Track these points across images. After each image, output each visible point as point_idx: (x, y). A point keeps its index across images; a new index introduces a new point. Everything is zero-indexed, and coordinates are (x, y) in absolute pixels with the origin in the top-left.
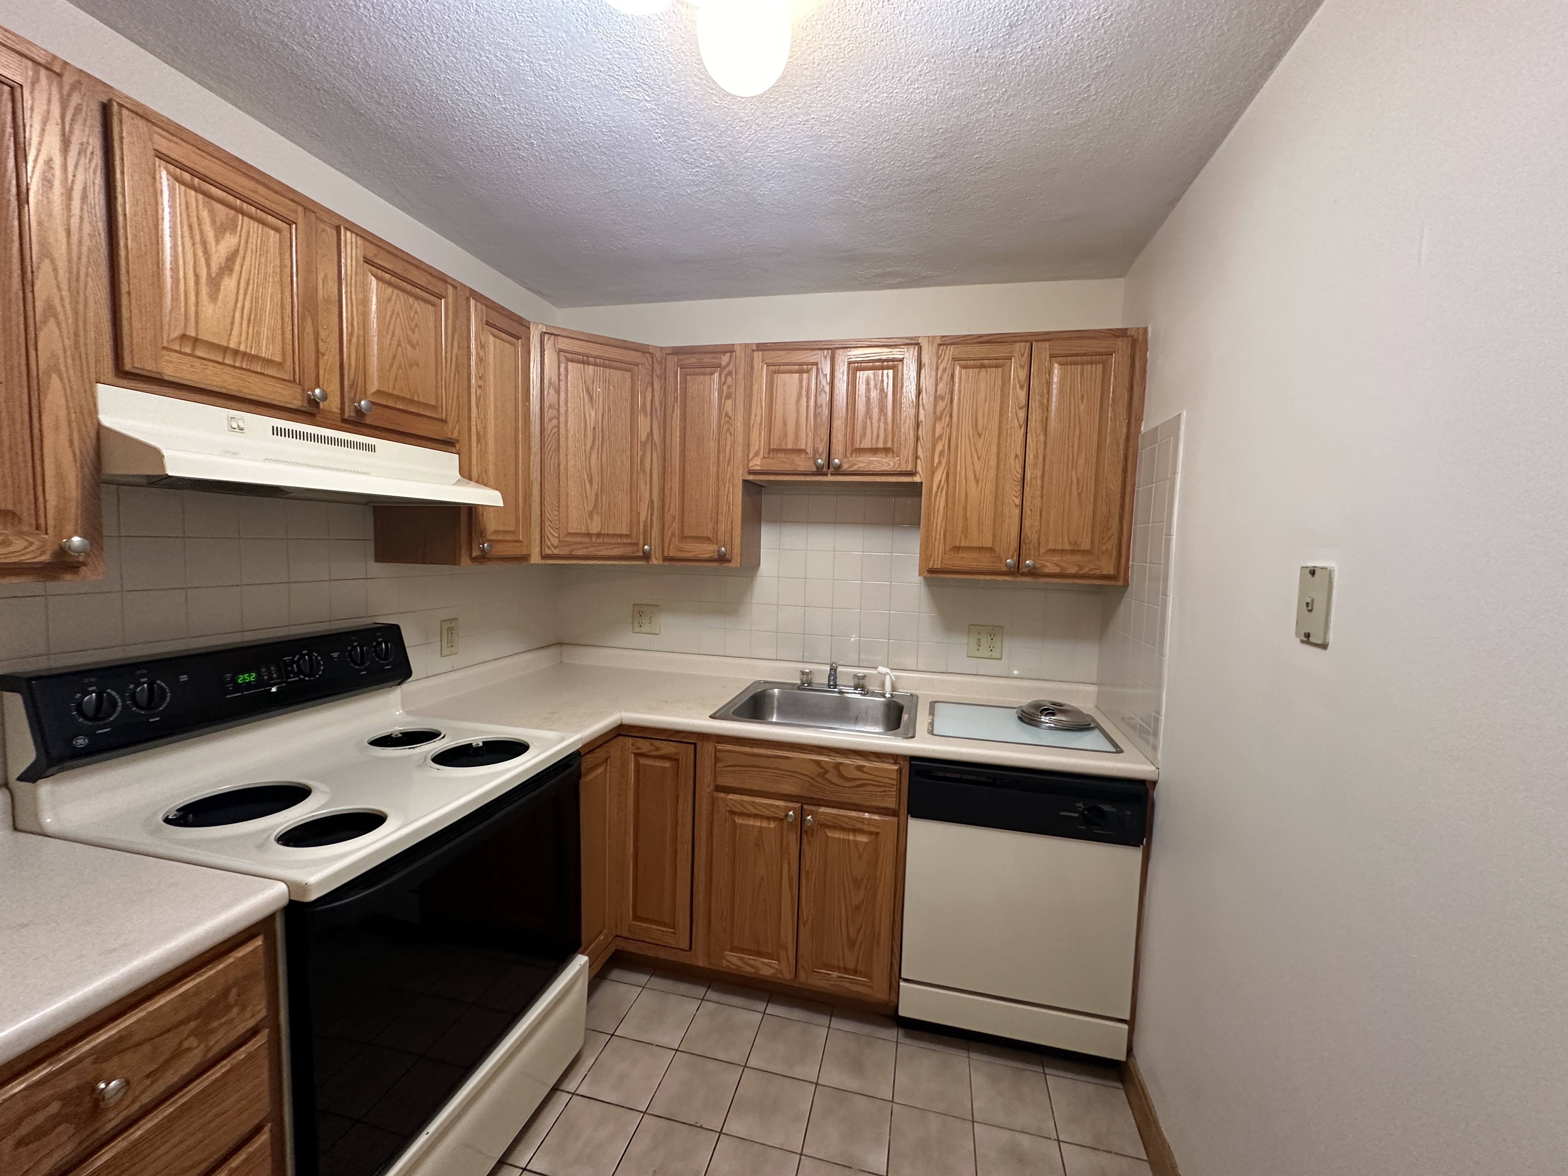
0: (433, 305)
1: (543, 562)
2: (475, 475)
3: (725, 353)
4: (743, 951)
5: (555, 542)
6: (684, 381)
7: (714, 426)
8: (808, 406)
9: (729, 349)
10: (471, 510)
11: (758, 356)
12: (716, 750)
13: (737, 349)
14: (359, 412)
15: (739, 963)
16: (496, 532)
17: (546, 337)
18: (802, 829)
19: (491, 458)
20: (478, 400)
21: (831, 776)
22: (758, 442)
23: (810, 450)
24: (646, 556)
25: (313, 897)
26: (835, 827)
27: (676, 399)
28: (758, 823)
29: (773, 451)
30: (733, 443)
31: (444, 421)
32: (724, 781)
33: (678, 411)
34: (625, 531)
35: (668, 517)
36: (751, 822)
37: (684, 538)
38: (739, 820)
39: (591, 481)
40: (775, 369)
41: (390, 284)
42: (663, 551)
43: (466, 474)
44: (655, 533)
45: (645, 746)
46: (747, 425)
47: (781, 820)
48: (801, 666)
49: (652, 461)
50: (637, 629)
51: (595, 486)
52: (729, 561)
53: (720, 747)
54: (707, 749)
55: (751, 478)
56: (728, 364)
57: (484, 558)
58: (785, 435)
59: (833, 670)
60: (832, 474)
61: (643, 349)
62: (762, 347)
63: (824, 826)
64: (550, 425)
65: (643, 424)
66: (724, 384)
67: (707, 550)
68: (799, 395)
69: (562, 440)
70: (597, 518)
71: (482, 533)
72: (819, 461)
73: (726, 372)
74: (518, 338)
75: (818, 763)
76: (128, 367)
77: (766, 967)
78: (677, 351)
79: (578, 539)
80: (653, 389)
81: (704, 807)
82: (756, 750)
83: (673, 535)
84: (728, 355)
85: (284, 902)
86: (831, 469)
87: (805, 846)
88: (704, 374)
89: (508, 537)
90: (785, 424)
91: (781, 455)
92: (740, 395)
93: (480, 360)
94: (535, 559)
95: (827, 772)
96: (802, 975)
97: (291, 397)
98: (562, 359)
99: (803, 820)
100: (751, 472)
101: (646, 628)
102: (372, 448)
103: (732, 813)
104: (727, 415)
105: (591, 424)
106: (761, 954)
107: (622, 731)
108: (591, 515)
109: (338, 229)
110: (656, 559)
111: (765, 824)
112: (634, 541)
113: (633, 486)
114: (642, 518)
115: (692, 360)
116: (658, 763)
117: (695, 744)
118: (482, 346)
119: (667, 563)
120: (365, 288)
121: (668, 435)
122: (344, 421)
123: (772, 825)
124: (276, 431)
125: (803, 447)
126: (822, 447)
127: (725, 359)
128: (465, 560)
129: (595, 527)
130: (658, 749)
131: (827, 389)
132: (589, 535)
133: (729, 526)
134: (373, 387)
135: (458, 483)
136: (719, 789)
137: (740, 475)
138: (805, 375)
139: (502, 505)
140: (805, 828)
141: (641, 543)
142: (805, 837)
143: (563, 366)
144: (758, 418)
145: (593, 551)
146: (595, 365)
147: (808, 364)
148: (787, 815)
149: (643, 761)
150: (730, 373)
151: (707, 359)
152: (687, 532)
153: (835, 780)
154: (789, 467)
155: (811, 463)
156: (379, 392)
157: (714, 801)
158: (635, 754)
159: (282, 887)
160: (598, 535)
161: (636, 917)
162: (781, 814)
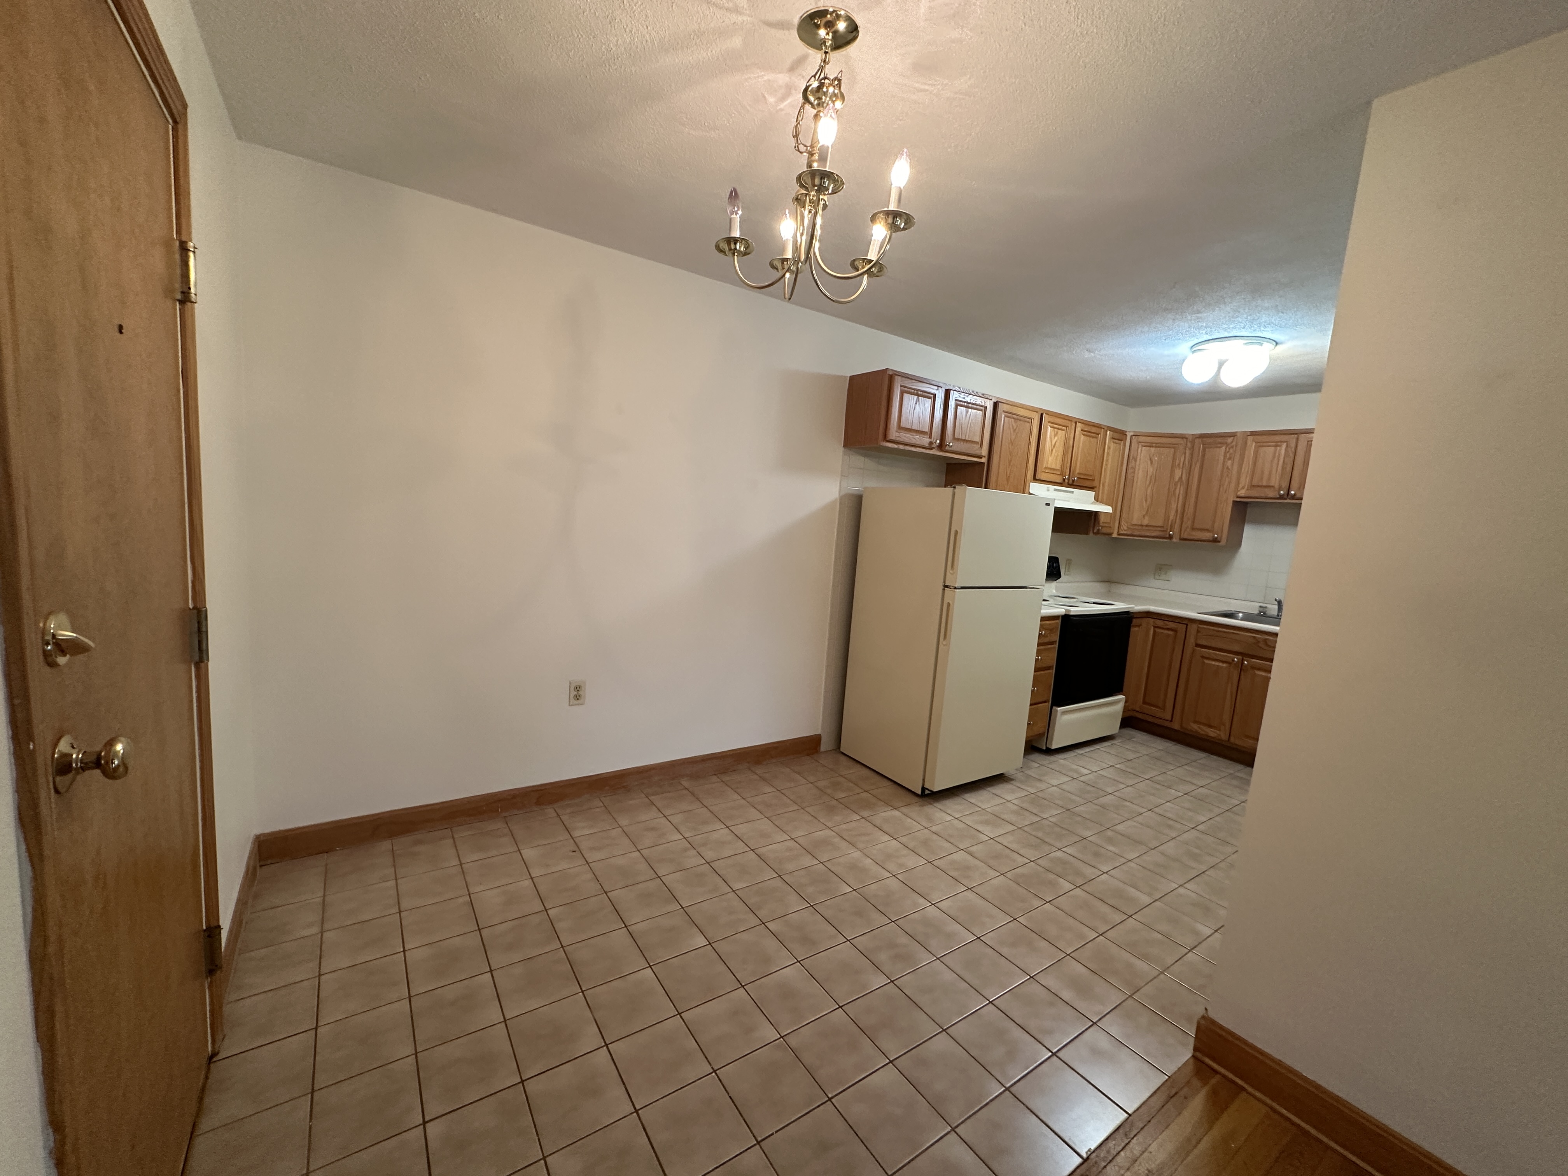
0: (1096, 438)
1: (1118, 537)
2: (1100, 500)
3: (1230, 437)
4: (1200, 723)
5: (1126, 528)
6: (1204, 450)
7: (1219, 473)
8: (1278, 464)
9: (1233, 435)
10: (1096, 514)
11: (1250, 438)
12: (1198, 627)
13: (1239, 435)
14: (1073, 481)
15: (1197, 729)
16: (1103, 523)
17: (1134, 437)
18: (1241, 668)
19: (1106, 492)
20: (1105, 469)
21: (1262, 645)
22: (1245, 481)
23: (1277, 486)
24: (1171, 537)
25: (1072, 614)
26: (1259, 669)
27: (1198, 460)
28: (1217, 664)
29: (1252, 486)
30: (1230, 482)
31: (1093, 480)
32: (1200, 642)
33: (1198, 465)
34: (1160, 524)
35: (1185, 519)
36: (1213, 663)
37: (1193, 529)
38: (1206, 661)
39: (1146, 501)
40: (1260, 445)
41: (1086, 436)
42: (1180, 535)
43: (1097, 499)
44: (1177, 527)
45: (1159, 623)
46: (1239, 473)
47: (1230, 663)
48: (1261, 605)
49: (1180, 490)
50: (1157, 577)
51: (1148, 502)
52: (1219, 542)
53: (1200, 626)
54: (1193, 628)
55: (1238, 500)
56: (1232, 442)
57: (1098, 533)
58: (1262, 479)
59: (1280, 603)
60: (1290, 499)
61: (1182, 437)
62: (1253, 434)
63: (1254, 668)
64: (1129, 476)
65: (1178, 473)
66: (1228, 452)
67: (1207, 535)
68: (1274, 457)
69: (1135, 482)
70: (1147, 518)
71: (1099, 523)
72: (1282, 492)
73: (1230, 446)
74: (1121, 440)
75: (1254, 637)
76: (1037, 478)
77: (1212, 733)
78: (1202, 436)
79: (1136, 527)
80: (1185, 457)
81: (1188, 652)
82: (1220, 629)
83: (1187, 527)
84: (1232, 438)
85: (1063, 614)
86: (1289, 497)
87: (1242, 677)
88: (1217, 447)
89: (1107, 525)
90: (1263, 472)
91: (1259, 489)
92: (1237, 456)
93: (1108, 453)
94: (1115, 535)
95: (1259, 642)
96: (1232, 740)
97: (1059, 479)
98: (1140, 446)
99: (1243, 663)
100: (1238, 497)
101: (1163, 577)
102: (1072, 492)
103: (1203, 657)
104: (1227, 468)
105: (1150, 474)
106: (1210, 726)
107: (1148, 614)
108: (1144, 516)
109: (1076, 423)
110: (1176, 539)
111: (1221, 664)
112: (1165, 529)
113: (1168, 503)
114: (1171, 518)
115: (1210, 440)
116: (1166, 632)
117: (1187, 625)
118: (1109, 448)
119: (1182, 542)
120: (1080, 438)
121: (1191, 477)
122: (1068, 484)
123: (1224, 665)
124: (1055, 490)
125: (1272, 484)
126: (1285, 484)
127: (1230, 440)
128: (1091, 534)
129: (1146, 522)
130: (1167, 625)
131: (1292, 455)
132: (1142, 526)
133: (1221, 523)
134: (1078, 471)
135: (1092, 503)
136: (1197, 645)
137: (1232, 498)
138: (1278, 448)
139: (1111, 512)
140: (1243, 667)
141: (1169, 531)
142: (1242, 673)
143: (1140, 449)
144: (1246, 470)
145: (1143, 533)
146: (1156, 447)
147: (1281, 442)
148: (1233, 660)
149: (1158, 630)
150: (1232, 447)
151: (1219, 440)
152: (1196, 526)
153: (1264, 646)
154: (1263, 495)
155: (1277, 493)
156: (1079, 474)
157: (1194, 651)
158: (1155, 627)
159: (1064, 610)
160: (1147, 526)
161: (1144, 702)
162: (1230, 660)
